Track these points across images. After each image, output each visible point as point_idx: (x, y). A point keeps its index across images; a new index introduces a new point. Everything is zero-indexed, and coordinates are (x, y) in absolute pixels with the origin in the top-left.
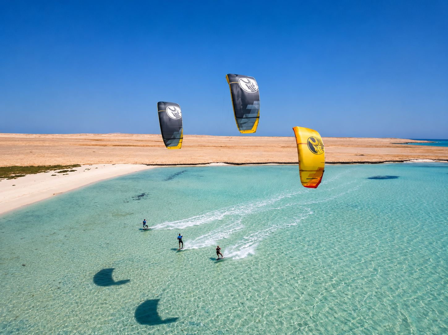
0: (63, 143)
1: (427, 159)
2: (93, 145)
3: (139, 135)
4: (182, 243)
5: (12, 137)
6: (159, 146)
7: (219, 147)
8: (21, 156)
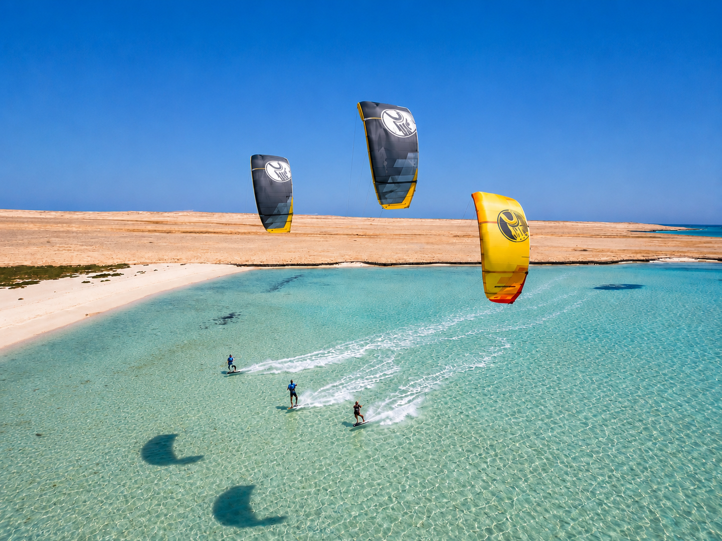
0: (101, 227)
1: (685, 256)
2: (149, 231)
3: (224, 214)
4: (295, 395)
5: (16, 216)
6: (256, 233)
7: (354, 235)
8: (33, 249)
